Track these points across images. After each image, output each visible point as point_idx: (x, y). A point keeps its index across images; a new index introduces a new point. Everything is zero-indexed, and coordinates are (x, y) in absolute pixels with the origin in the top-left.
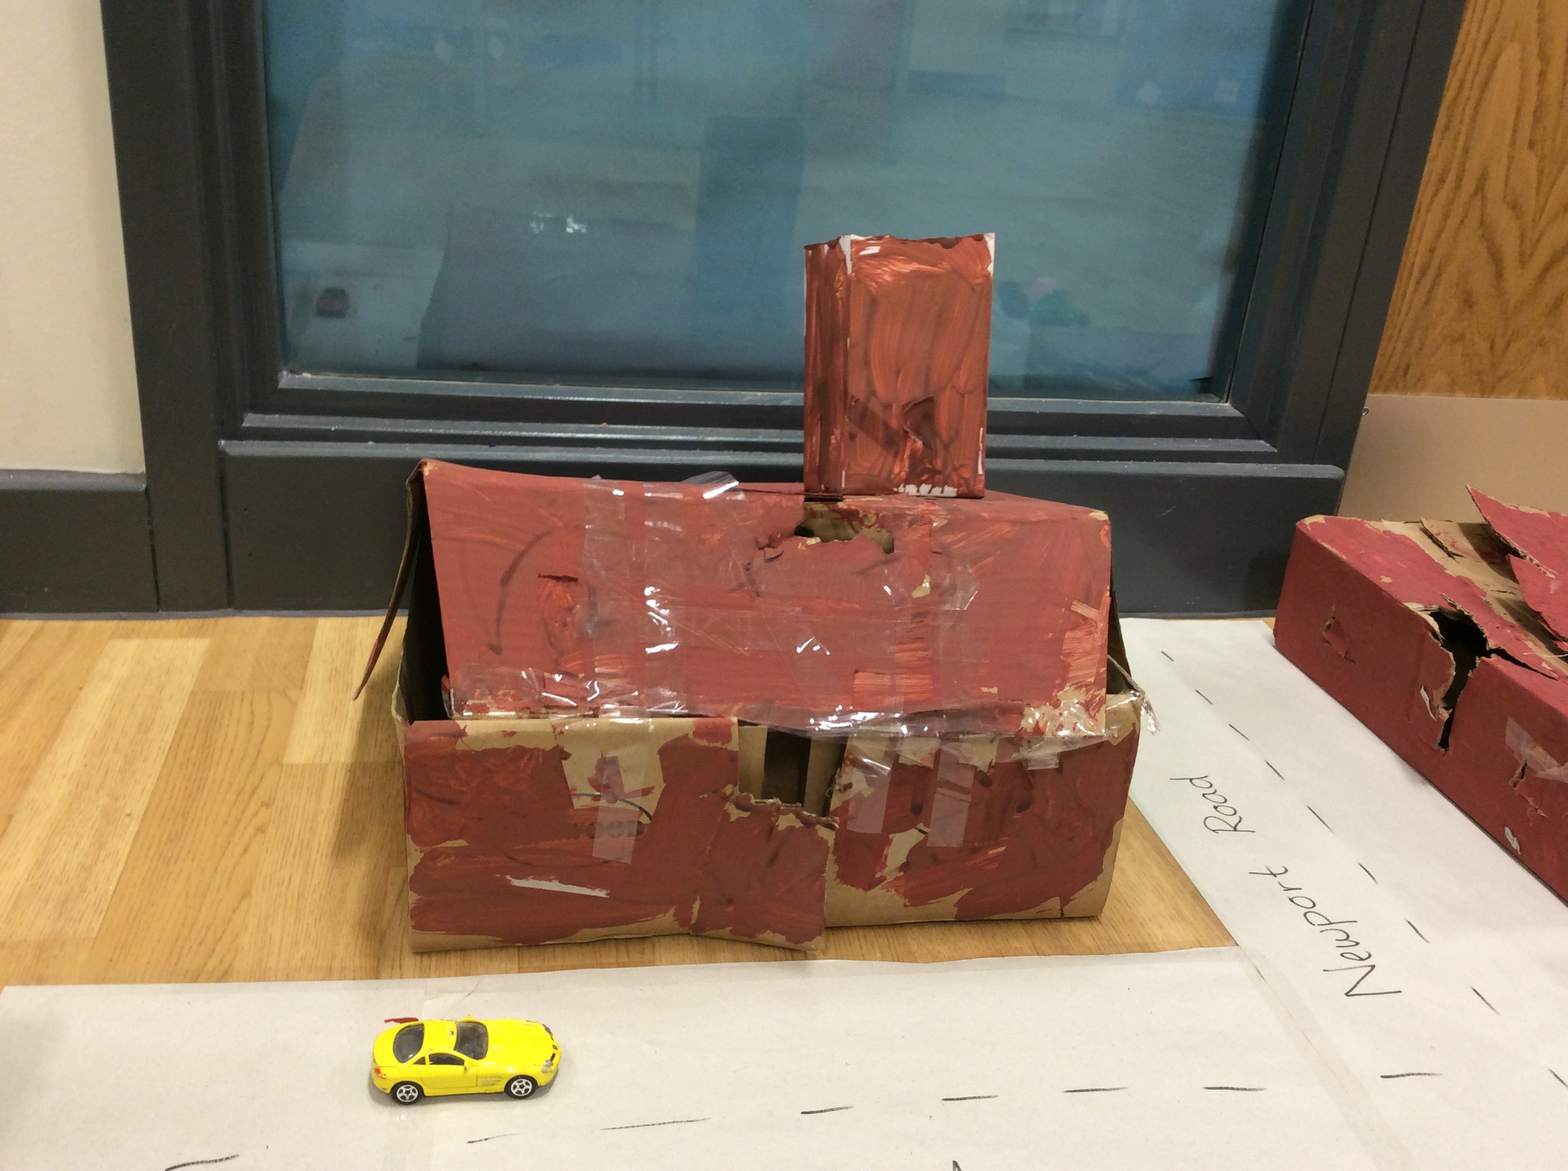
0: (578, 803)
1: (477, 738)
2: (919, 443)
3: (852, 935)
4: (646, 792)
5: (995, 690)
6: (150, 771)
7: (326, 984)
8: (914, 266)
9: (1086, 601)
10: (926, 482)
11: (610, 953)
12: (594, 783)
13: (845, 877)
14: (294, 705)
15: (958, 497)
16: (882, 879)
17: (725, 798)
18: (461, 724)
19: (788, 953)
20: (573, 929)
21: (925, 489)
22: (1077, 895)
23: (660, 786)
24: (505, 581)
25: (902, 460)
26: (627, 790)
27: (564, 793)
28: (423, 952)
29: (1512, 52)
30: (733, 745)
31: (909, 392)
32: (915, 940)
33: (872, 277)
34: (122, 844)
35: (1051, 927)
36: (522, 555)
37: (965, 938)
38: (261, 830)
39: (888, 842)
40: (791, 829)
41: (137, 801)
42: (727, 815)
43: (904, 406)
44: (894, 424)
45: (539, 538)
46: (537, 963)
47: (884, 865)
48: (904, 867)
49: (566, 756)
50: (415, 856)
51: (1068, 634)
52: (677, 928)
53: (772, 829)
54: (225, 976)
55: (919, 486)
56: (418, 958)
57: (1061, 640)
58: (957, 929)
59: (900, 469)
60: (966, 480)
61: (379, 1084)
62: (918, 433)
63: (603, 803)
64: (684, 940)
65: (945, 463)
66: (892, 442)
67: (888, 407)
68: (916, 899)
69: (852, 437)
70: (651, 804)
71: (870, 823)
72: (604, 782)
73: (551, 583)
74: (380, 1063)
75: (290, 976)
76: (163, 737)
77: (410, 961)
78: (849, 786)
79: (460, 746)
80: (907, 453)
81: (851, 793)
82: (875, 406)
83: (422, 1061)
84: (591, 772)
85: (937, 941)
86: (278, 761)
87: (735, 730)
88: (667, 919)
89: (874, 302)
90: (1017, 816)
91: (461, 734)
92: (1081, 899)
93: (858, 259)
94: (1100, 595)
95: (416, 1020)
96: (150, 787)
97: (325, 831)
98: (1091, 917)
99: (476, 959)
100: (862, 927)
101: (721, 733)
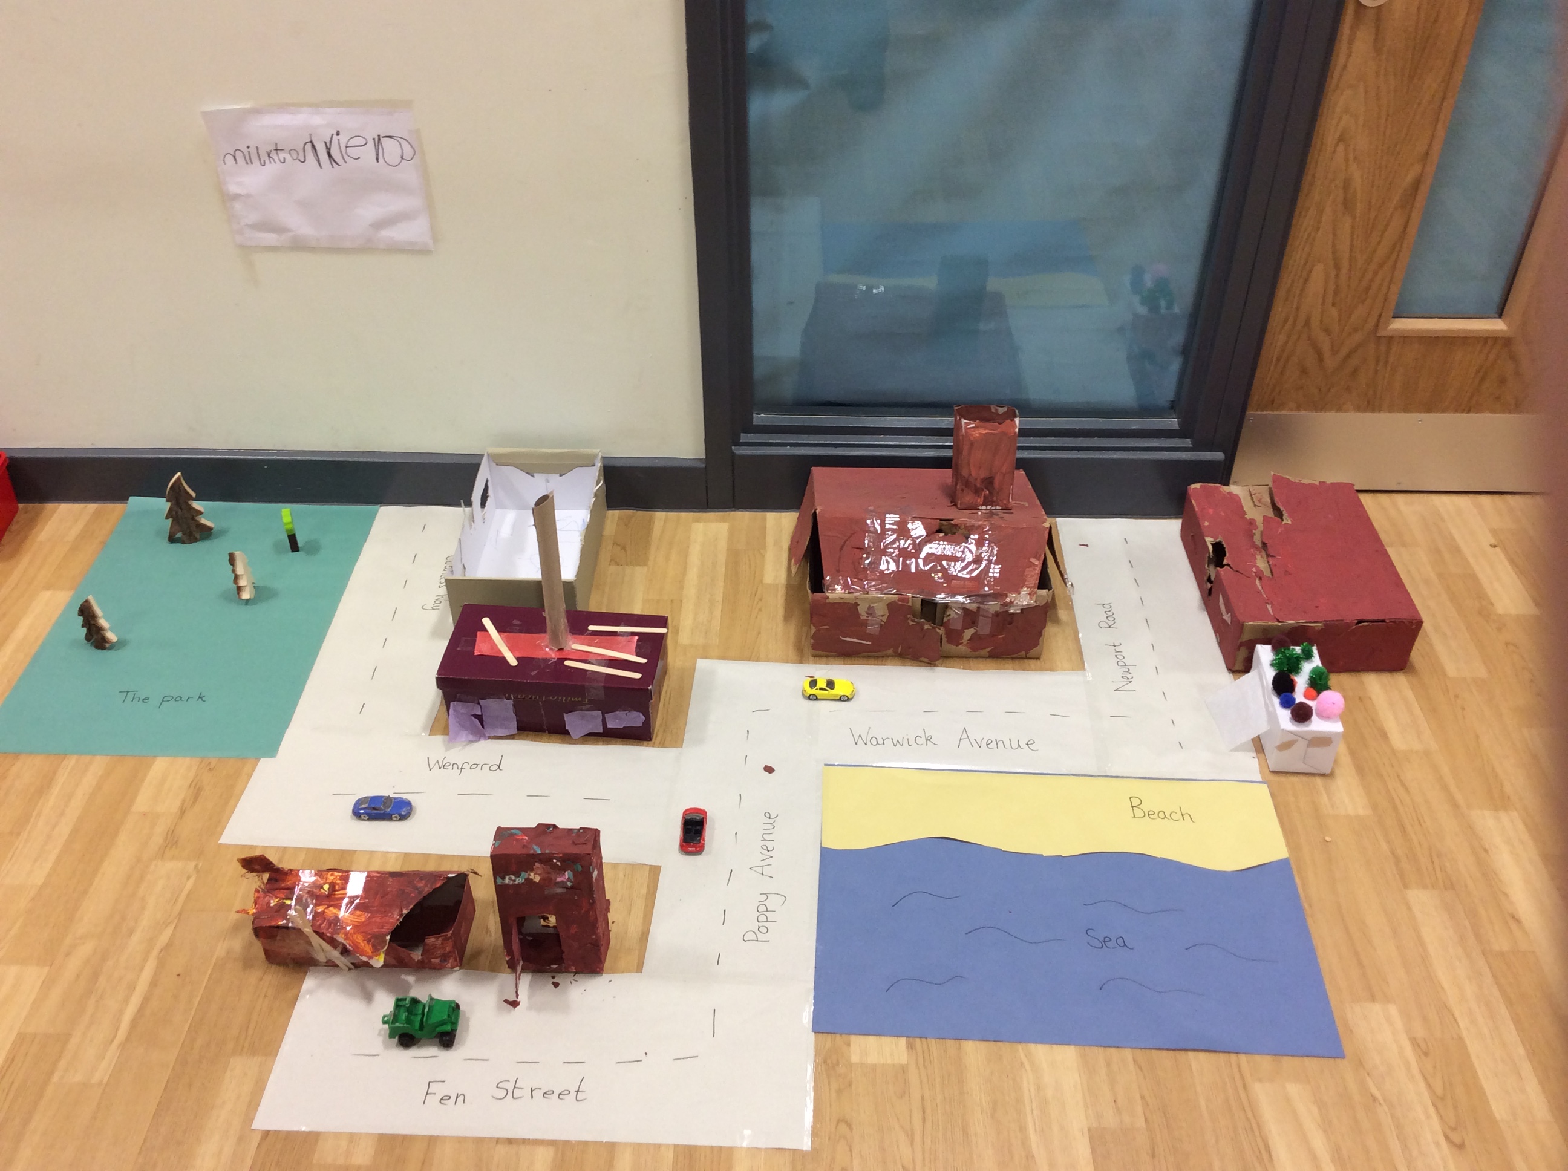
0: (862, 618)
1: (832, 599)
2: (987, 492)
3: (952, 660)
4: (883, 616)
5: (999, 588)
6: (720, 583)
7: (786, 664)
8: (987, 431)
9: (1035, 557)
10: (990, 505)
11: (872, 661)
12: (867, 612)
13: (949, 642)
14: (763, 556)
15: (1002, 510)
16: (962, 643)
17: (908, 618)
18: (828, 595)
19: (929, 665)
20: (860, 654)
21: (989, 507)
22: (1031, 651)
23: (887, 614)
24: (841, 549)
25: (981, 498)
26: (877, 615)
27: (858, 615)
28: (815, 656)
29: (1319, 268)
30: (910, 604)
31: (983, 474)
32: (973, 662)
33: (972, 435)
34: (718, 612)
35: (1022, 661)
36: (846, 541)
37: (990, 662)
38: (760, 610)
39: (964, 632)
40: (928, 629)
41: (719, 597)
42: (909, 623)
43: (982, 479)
44: (978, 485)
45: (851, 535)
46: (849, 662)
47: (963, 639)
48: (969, 640)
49: (859, 605)
50: (814, 630)
51: (1027, 569)
52: (893, 654)
53: (922, 629)
54: (757, 660)
55: (987, 506)
56: (813, 658)
57: (1024, 571)
58: (988, 660)
59: (980, 500)
60: (1005, 504)
61: (805, 694)
62: (987, 489)
63: (869, 618)
64: (896, 658)
65: (997, 499)
66: (977, 492)
67: (976, 479)
68: (974, 649)
69: (963, 490)
70: (885, 619)
71: (958, 626)
72: (870, 612)
73: (855, 550)
74: (806, 689)
75: (777, 661)
76: (722, 570)
77: (811, 658)
78: (950, 615)
79: (827, 601)
80: (983, 496)
81: (951, 617)
82: (971, 480)
83: (817, 689)
84: (866, 610)
85: (981, 663)
86: (761, 582)
87: (910, 600)
88: (890, 651)
89: (972, 444)
90: (1008, 626)
91: (828, 598)
92: (1033, 652)
93: (967, 429)
94: (1040, 556)
95: (814, 677)
96: (722, 591)
97: (781, 612)
98: (1038, 658)
99: (831, 660)
100: (957, 657)
101: (907, 600)
